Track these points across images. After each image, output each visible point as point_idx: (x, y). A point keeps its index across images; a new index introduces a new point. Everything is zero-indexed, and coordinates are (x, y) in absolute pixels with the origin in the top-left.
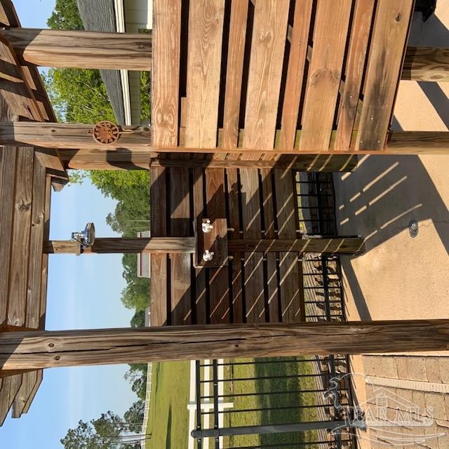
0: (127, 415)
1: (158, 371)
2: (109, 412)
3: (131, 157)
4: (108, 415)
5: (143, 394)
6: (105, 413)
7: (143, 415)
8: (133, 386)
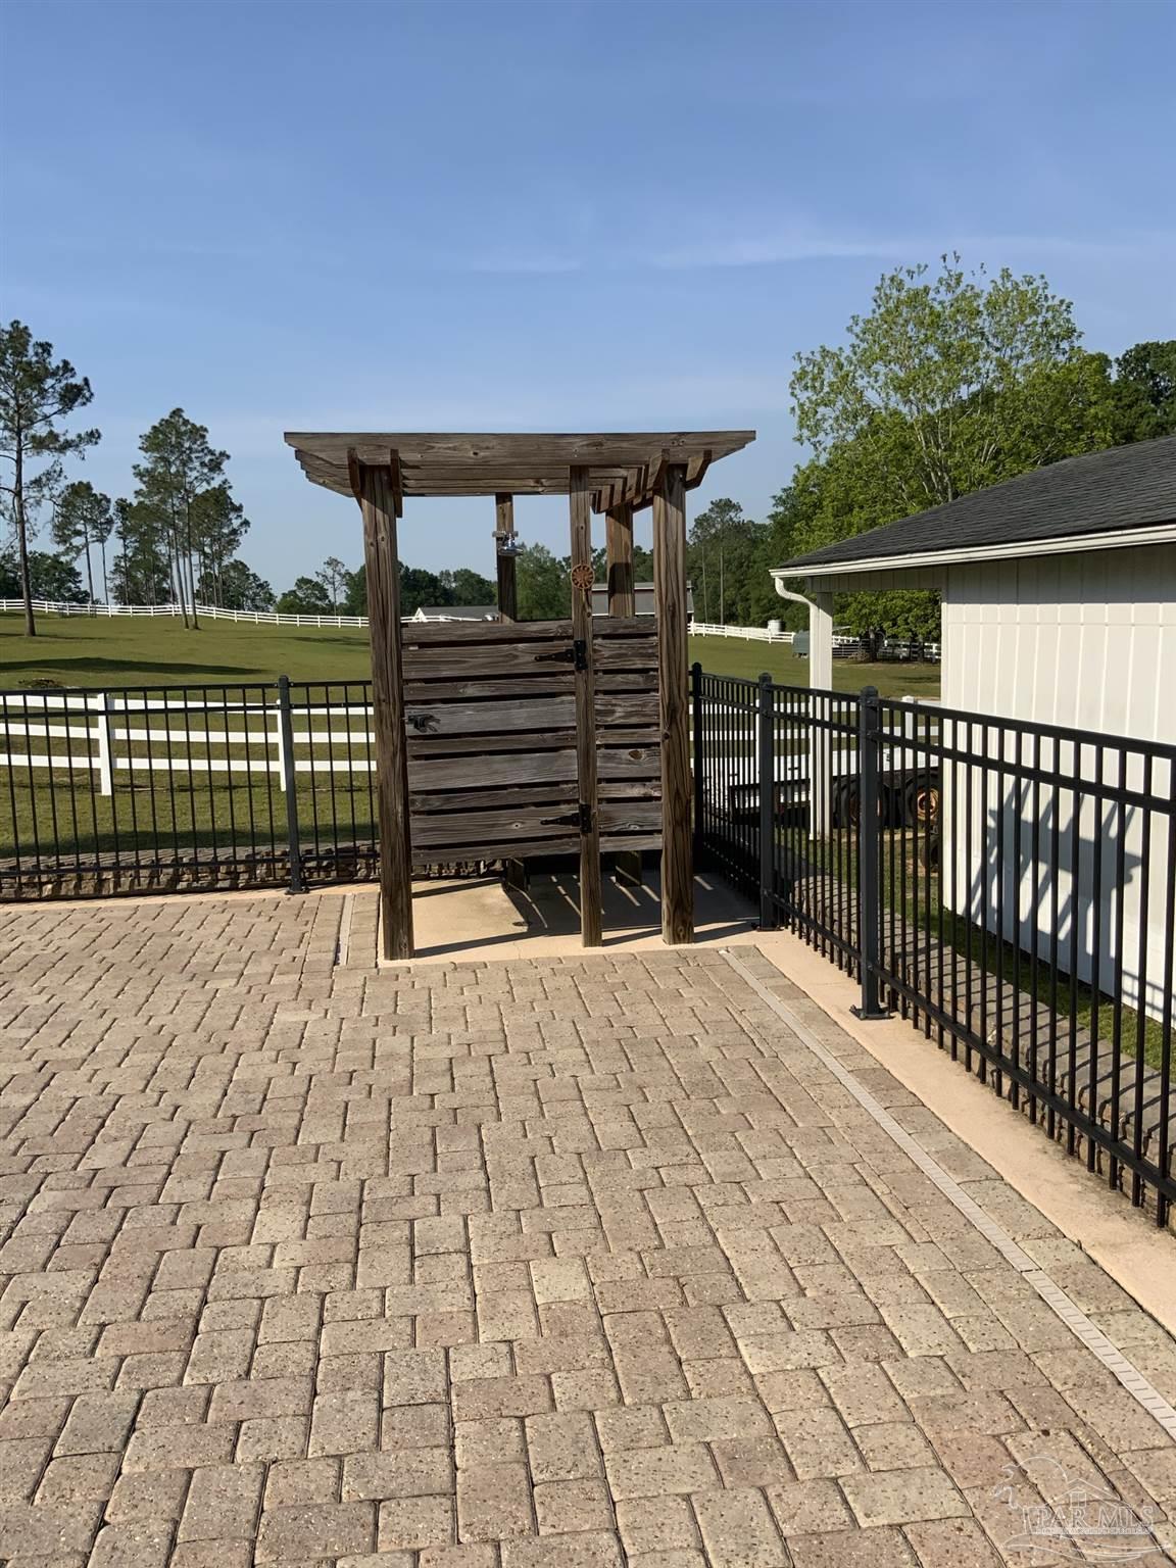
0: (240, 567)
1: (345, 641)
2: (246, 523)
3: (620, 592)
4: (239, 521)
5: (291, 605)
6: (245, 514)
7: (240, 607)
8: (310, 581)
